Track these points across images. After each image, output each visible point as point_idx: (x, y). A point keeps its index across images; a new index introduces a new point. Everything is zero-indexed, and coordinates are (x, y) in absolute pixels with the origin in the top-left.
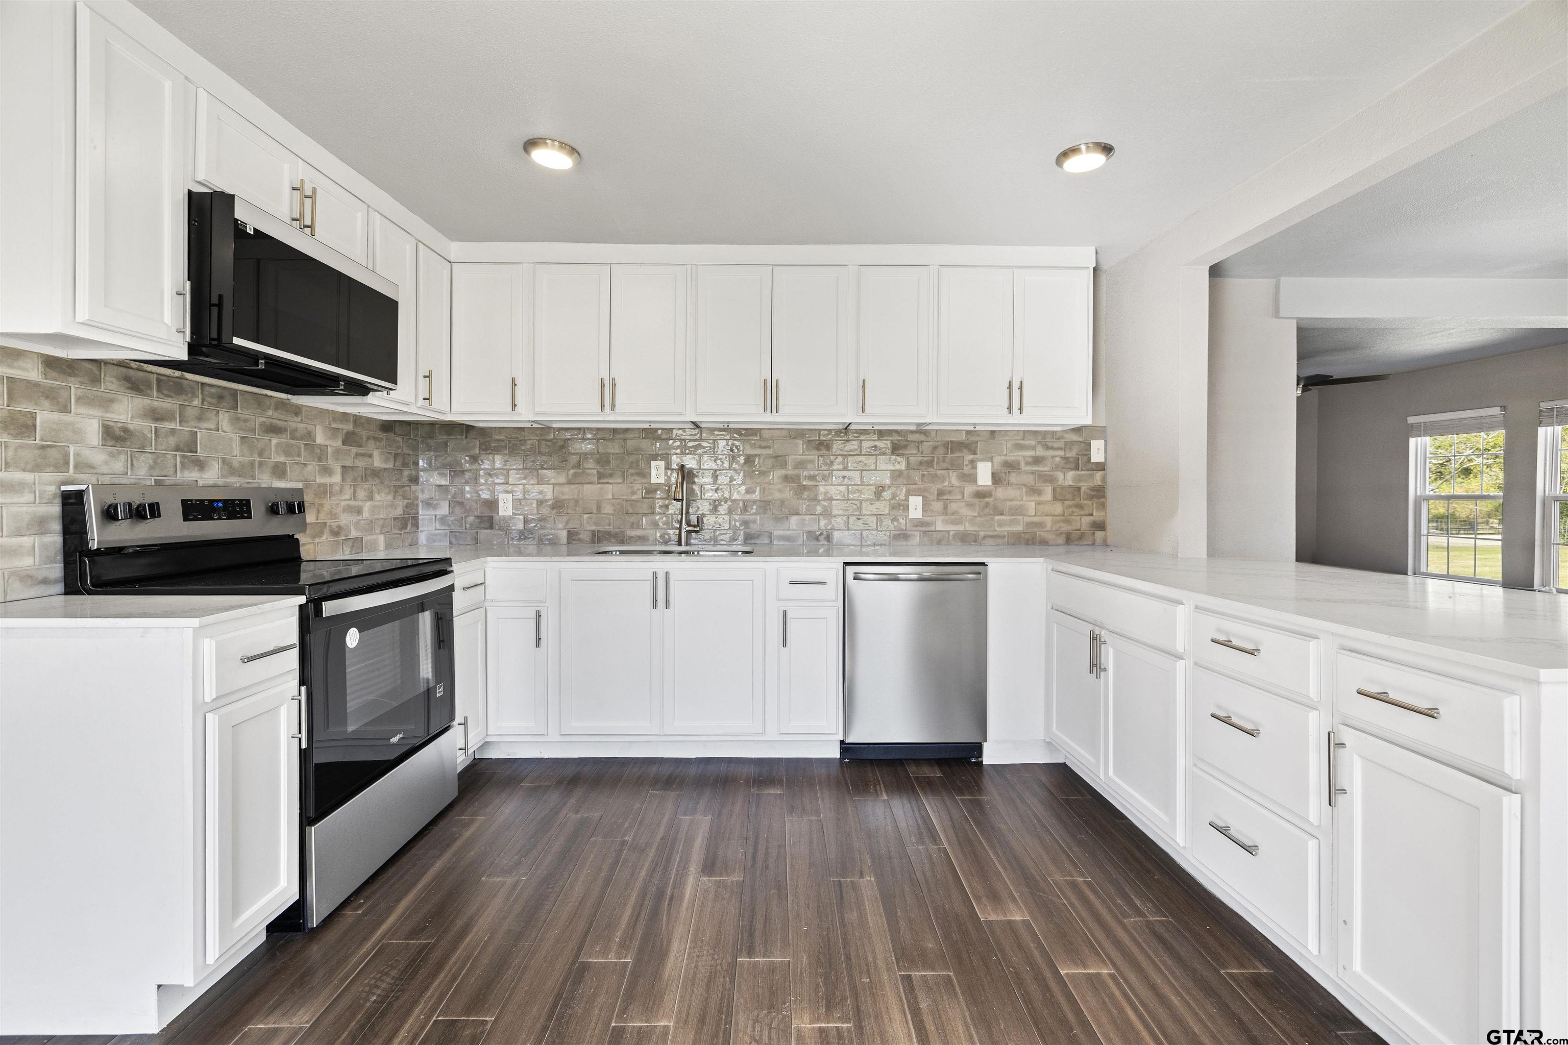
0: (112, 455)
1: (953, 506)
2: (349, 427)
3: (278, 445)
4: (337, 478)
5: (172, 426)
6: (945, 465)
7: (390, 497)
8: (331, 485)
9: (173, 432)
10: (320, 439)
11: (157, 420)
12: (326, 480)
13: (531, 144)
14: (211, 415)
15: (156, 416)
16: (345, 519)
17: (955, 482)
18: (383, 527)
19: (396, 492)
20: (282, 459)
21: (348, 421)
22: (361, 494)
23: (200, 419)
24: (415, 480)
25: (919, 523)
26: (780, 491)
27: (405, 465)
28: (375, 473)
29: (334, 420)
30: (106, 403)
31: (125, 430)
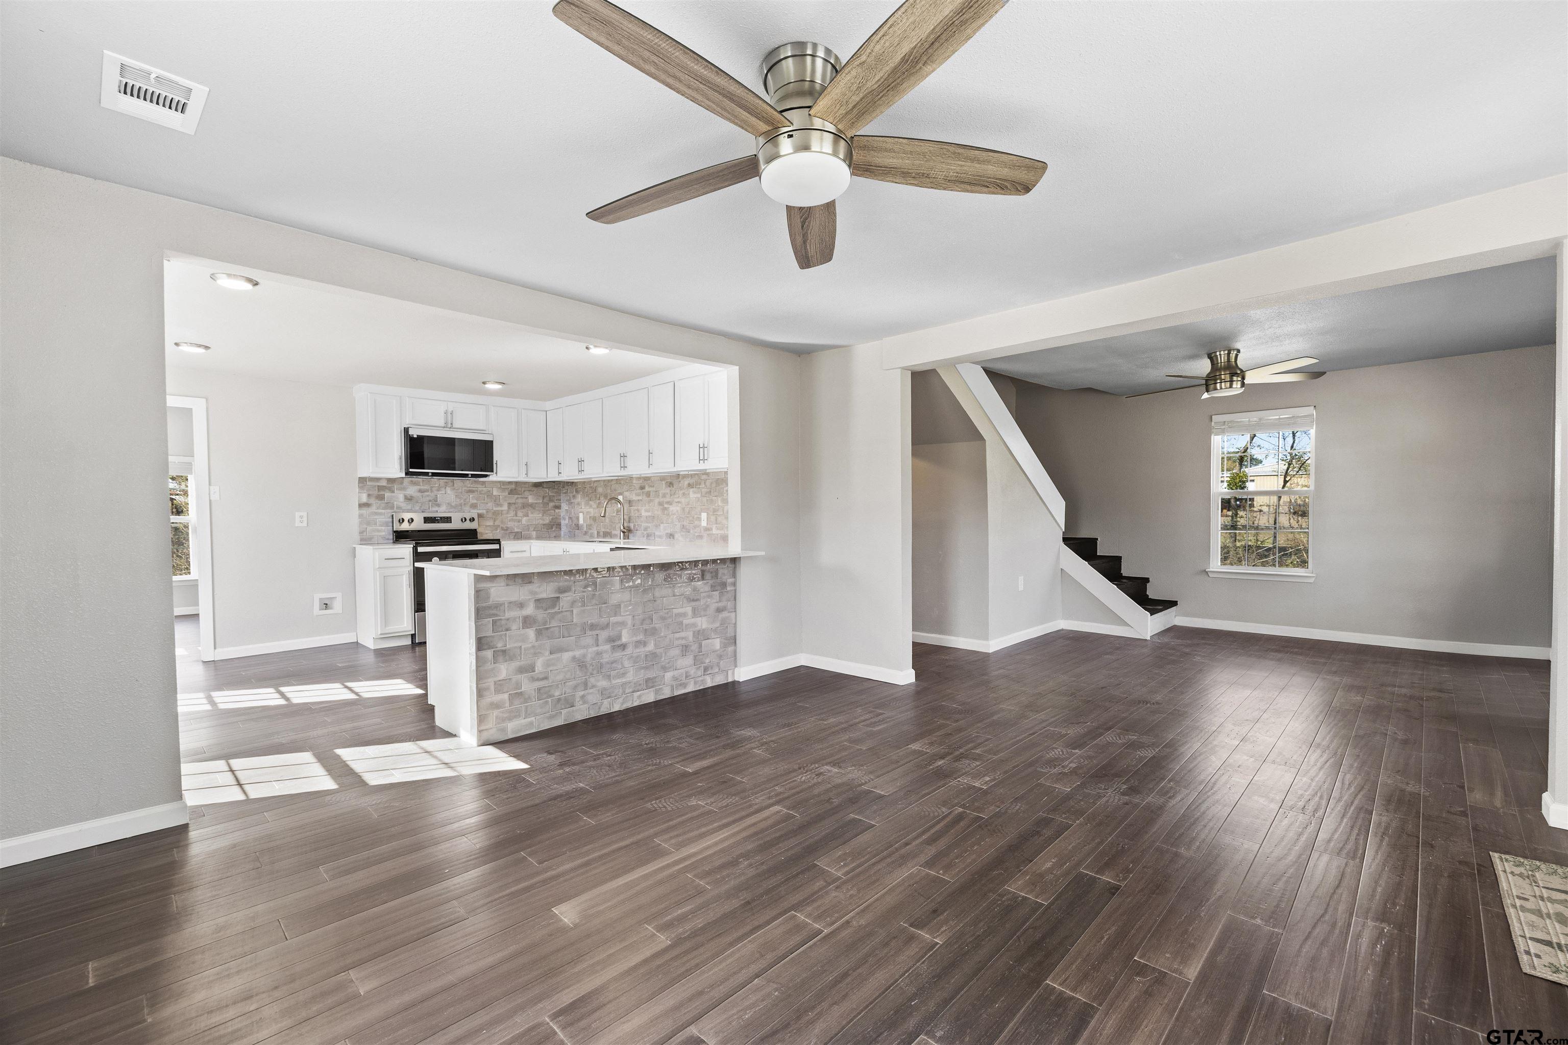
0: (407, 504)
1: (719, 519)
2: (513, 486)
3: (472, 497)
4: (505, 507)
5: (427, 494)
6: (716, 494)
7: (541, 515)
8: (502, 511)
9: (428, 496)
10: (495, 493)
11: (422, 492)
12: (499, 509)
13: (484, 383)
14: (443, 489)
15: (420, 491)
16: (510, 524)
17: (720, 504)
18: (535, 528)
19: (544, 513)
20: (475, 501)
21: (512, 484)
22: (520, 514)
23: (438, 490)
24: (559, 507)
25: (707, 529)
26: (657, 511)
27: (551, 500)
28: (532, 506)
29: (503, 485)
30: (404, 489)
31: (411, 497)
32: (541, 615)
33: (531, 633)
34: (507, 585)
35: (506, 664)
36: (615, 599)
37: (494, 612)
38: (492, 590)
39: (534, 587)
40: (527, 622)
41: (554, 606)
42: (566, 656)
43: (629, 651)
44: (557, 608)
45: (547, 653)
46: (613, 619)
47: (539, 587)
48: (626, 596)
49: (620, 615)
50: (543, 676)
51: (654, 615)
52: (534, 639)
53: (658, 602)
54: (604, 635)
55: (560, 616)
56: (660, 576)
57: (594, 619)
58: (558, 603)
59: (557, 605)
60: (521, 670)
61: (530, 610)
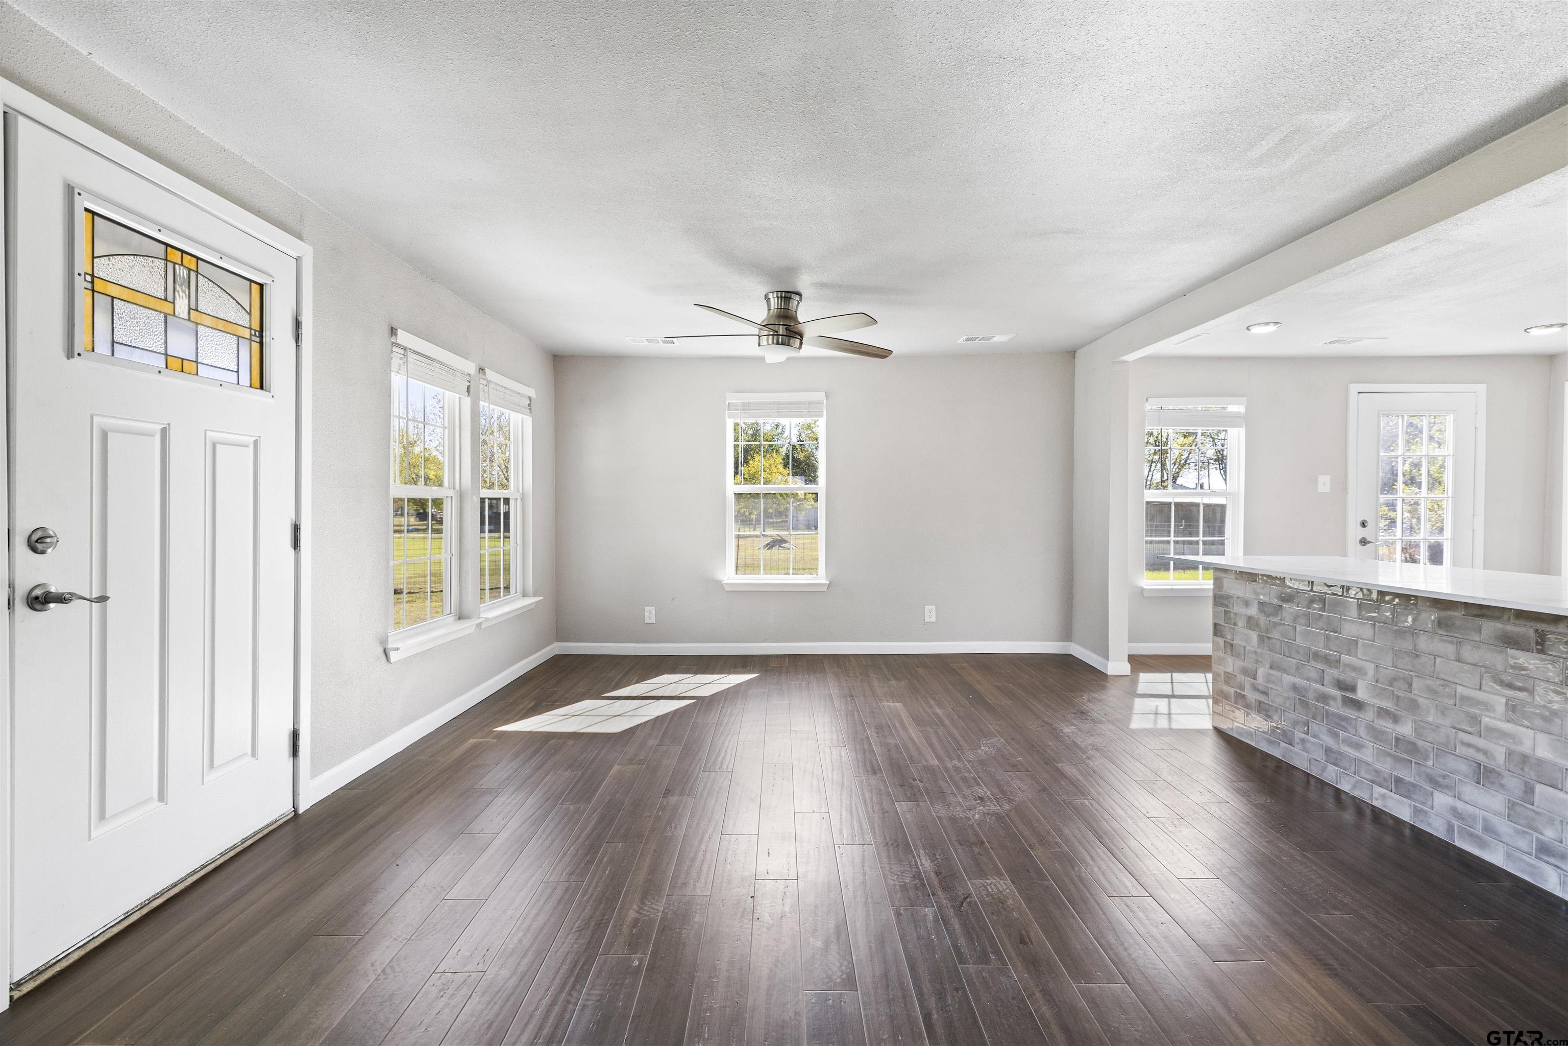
32: (1263, 620)
33: (1254, 636)
34: (1236, 579)
35: (1233, 658)
36: (1350, 630)
37: (1225, 602)
38: (1225, 581)
39: (1258, 586)
40: (1251, 622)
41: (1275, 614)
42: (1288, 679)
43: (1368, 715)
44: (1279, 618)
45: (1268, 666)
46: (1345, 658)
47: (1263, 588)
48: (1366, 631)
49: (1356, 657)
50: (1263, 690)
51: (1415, 680)
52: (1256, 644)
53: (1424, 659)
54: (1332, 673)
55: (1282, 627)
56: (1431, 617)
57: (1320, 648)
58: (1280, 612)
59: (1280, 614)
60: (1245, 671)
61: (1253, 611)
